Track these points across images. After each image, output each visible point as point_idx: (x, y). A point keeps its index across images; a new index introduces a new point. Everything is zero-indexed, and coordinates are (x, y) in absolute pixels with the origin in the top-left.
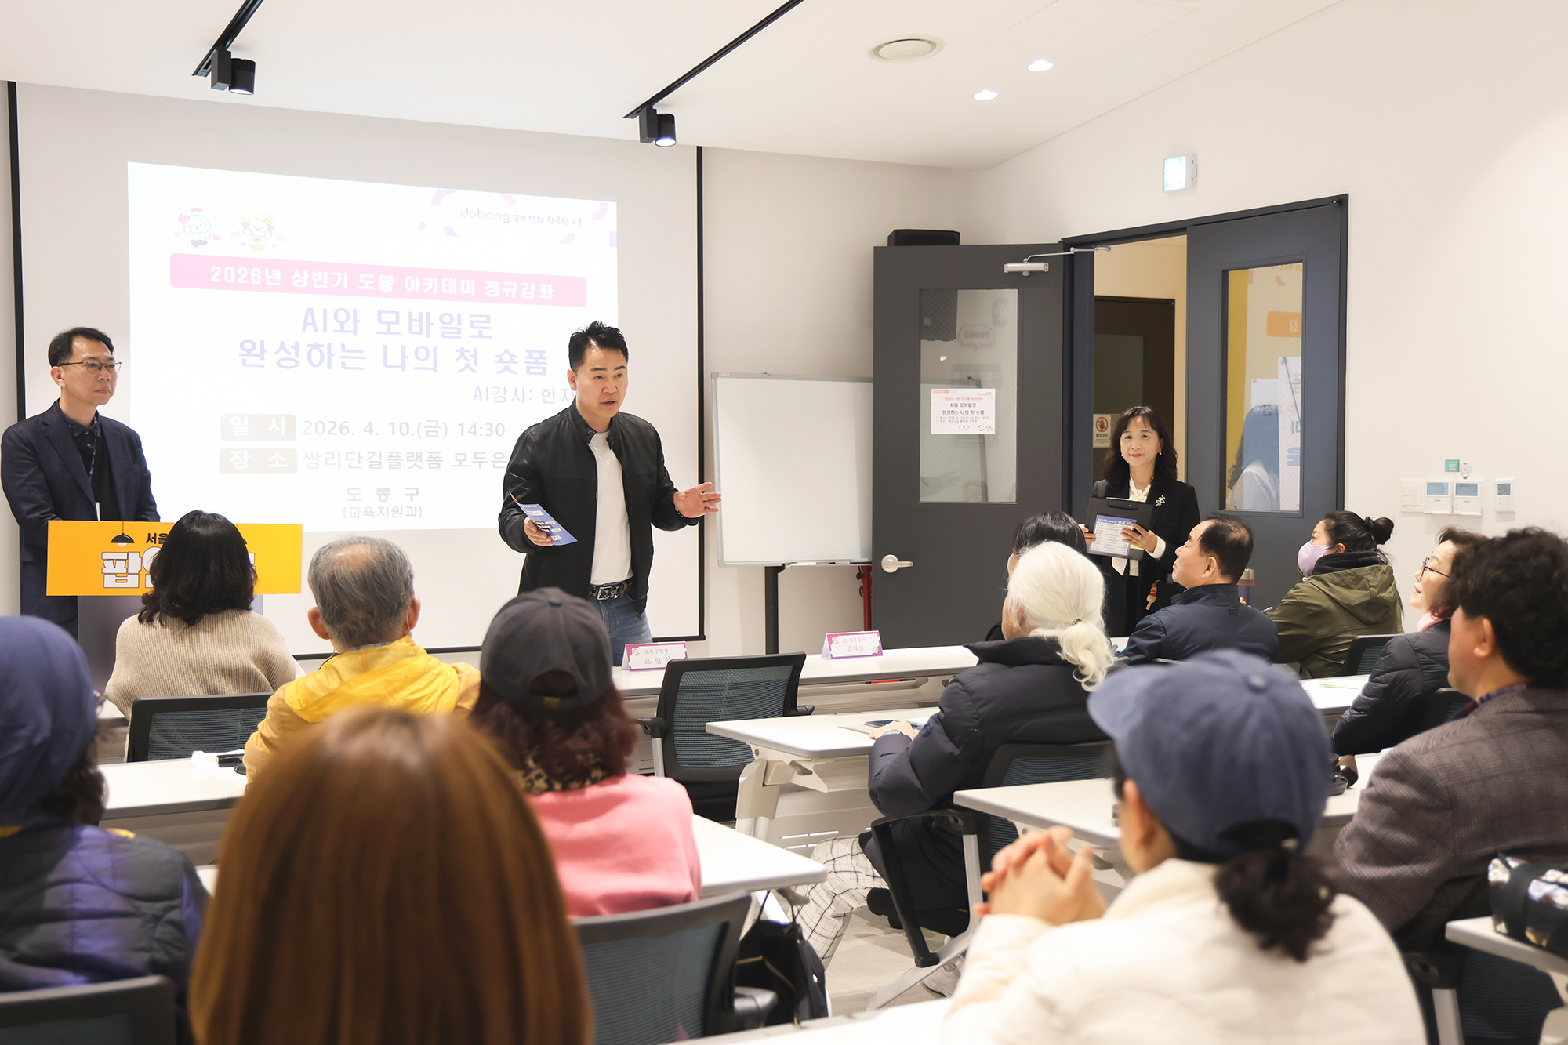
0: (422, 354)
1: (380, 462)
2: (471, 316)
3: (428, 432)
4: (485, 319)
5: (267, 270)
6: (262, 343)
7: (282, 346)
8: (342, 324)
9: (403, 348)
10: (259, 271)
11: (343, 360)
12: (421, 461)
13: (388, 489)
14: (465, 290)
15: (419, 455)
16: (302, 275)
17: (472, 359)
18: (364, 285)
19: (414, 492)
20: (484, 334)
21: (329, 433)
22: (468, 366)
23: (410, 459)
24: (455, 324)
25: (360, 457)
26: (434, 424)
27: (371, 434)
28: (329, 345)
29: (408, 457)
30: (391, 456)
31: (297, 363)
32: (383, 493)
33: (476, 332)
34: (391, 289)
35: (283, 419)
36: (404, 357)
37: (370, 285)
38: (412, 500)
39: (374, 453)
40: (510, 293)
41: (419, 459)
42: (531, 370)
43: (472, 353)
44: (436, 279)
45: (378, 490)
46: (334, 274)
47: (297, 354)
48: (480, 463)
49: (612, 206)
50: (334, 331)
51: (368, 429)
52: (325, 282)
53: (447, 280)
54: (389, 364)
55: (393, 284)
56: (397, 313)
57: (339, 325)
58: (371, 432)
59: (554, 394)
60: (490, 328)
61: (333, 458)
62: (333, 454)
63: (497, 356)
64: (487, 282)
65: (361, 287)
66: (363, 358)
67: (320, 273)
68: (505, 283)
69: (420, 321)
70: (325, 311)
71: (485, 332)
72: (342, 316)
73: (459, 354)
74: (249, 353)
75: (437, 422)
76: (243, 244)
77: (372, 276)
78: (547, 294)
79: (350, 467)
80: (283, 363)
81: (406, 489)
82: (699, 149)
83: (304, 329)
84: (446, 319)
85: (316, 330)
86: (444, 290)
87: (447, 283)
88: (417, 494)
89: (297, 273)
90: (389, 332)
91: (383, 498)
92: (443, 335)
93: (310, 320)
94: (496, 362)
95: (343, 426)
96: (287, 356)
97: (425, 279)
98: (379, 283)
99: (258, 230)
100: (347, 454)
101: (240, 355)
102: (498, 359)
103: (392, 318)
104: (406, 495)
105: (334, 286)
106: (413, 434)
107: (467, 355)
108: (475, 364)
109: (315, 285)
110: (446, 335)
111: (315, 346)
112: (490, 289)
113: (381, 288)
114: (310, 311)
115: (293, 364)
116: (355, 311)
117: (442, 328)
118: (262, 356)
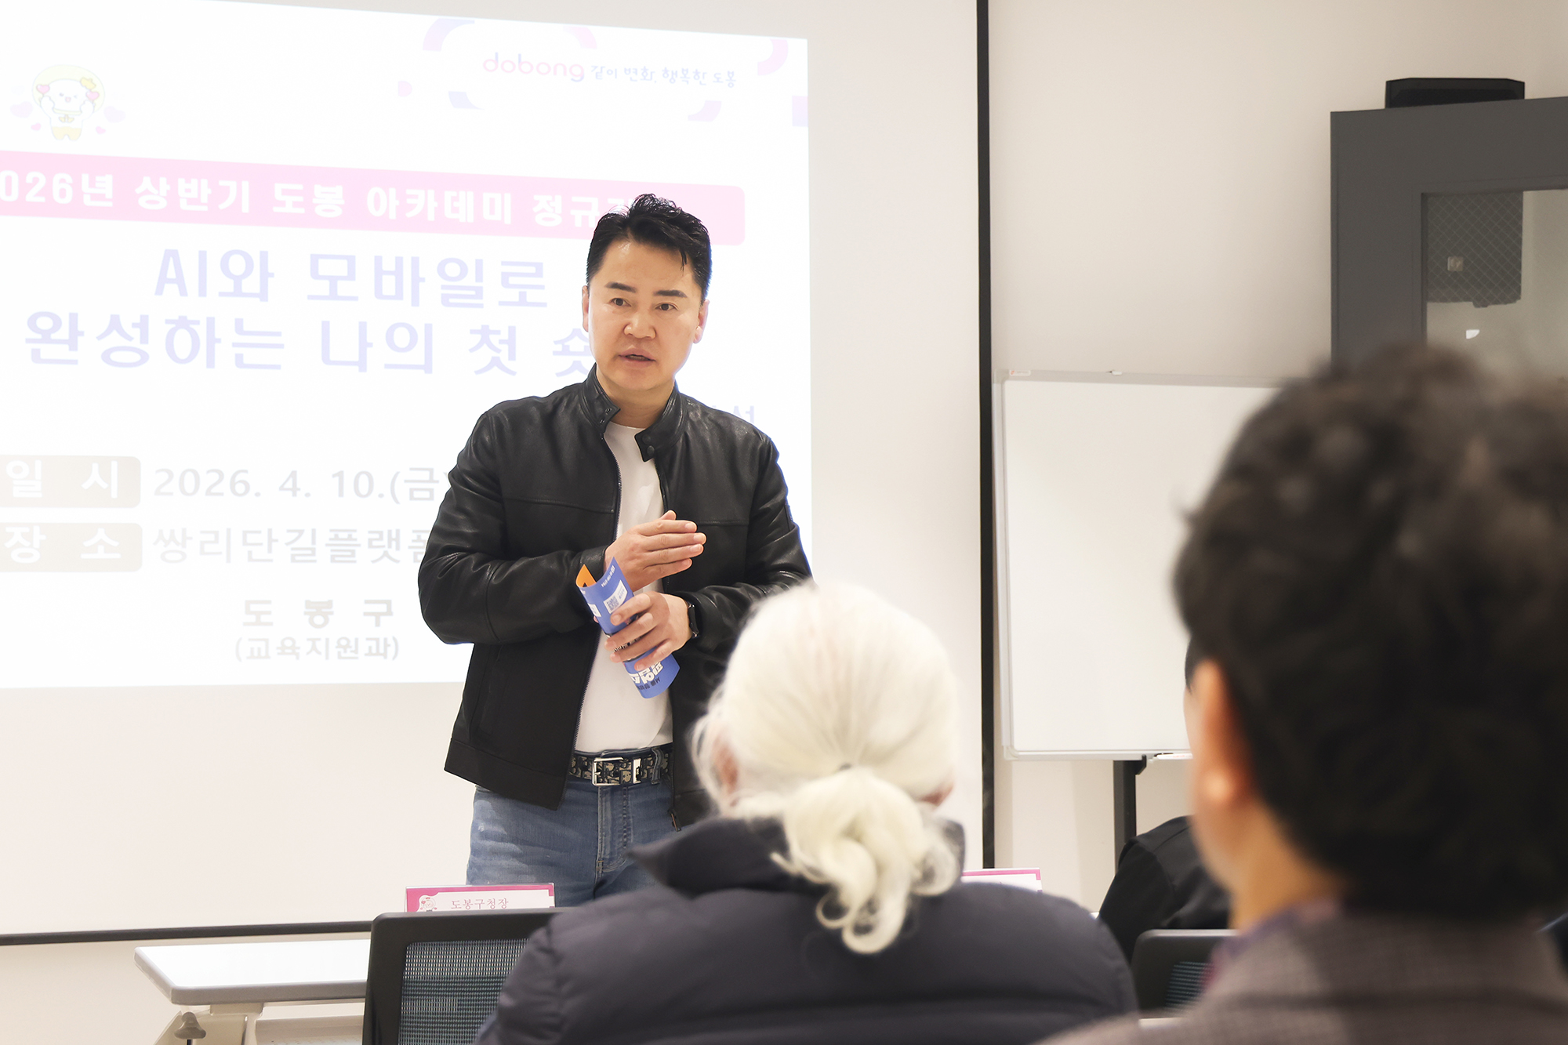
0: (402, 337)
1: (313, 550)
2: (504, 263)
3: (413, 490)
4: (532, 270)
5: (85, 178)
6: (73, 318)
7: (115, 324)
8: (238, 280)
9: (363, 327)
10: (69, 179)
11: (240, 350)
12: (398, 548)
13: (329, 604)
14: (492, 212)
15: (394, 536)
16: (156, 185)
17: (505, 348)
18: (282, 204)
19: (383, 608)
20: (529, 300)
21: (209, 492)
22: (495, 362)
23: (375, 543)
24: (470, 280)
25: (271, 540)
26: (426, 475)
27: (294, 495)
28: (211, 322)
29: (370, 541)
30: (336, 538)
31: (145, 357)
32: (319, 610)
33: (513, 295)
34: (338, 212)
35: (114, 465)
36: (364, 345)
37: (296, 204)
38: (378, 624)
39: (301, 532)
40: (585, 219)
41: (394, 544)
43: (505, 336)
44: (431, 193)
45: (308, 604)
46: (222, 183)
47: (144, 339)
49: (798, 48)
50: (222, 294)
51: (289, 485)
52: (204, 199)
53: (454, 194)
54: (332, 358)
55: (342, 202)
56: (351, 260)
57: (231, 282)
58: (295, 490)
60: (542, 287)
61: (216, 541)
62: (216, 534)
63: (556, 342)
64: (536, 197)
65: (276, 209)
66: (281, 346)
67: (194, 181)
68: (575, 199)
69: (398, 273)
70: (203, 256)
71: (532, 296)
72: (237, 265)
73: (478, 338)
74: (46, 337)
75: (431, 471)
76: (36, 127)
77: (300, 187)
79: (250, 559)
80: (115, 356)
81: (367, 602)
83: (159, 291)
84: (453, 270)
85: (183, 292)
86: (448, 214)
87: (455, 199)
88: (389, 613)
89: (146, 183)
90: (333, 295)
91: (319, 620)
92: (445, 300)
93: (171, 273)
94: (556, 353)
95: (238, 478)
96: (125, 343)
97: (409, 192)
98: (315, 201)
99: (68, 100)
100: (245, 533)
101: (29, 341)
102: (559, 348)
103: (340, 268)
104: (366, 614)
105: (222, 206)
106: (381, 496)
107: (494, 339)
108: (512, 356)
109: (184, 205)
110: (452, 300)
111: (183, 323)
112: (543, 210)
113: (318, 211)
114: (171, 255)
115: (137, 357)
116: (264, 256)
117: (444, 287)
118: (72, 344)
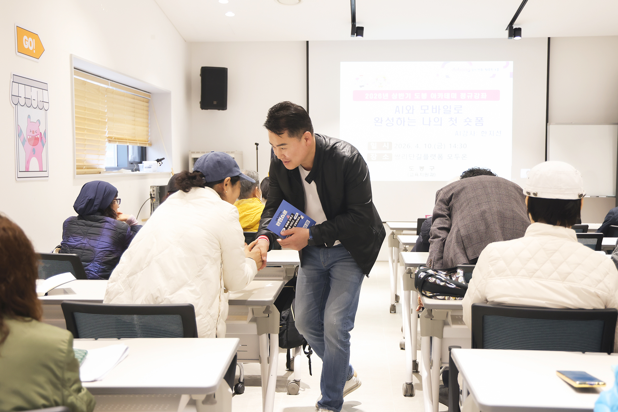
0: (436, 120)
1: (421, 158)
2: (455, 106)
3: (438, 147)
4: (460, 107)
5: (384, 94)
6: (381, 118)
7: (388, 119)
8: (408, 111)
9: (430, 118)
10: (381, 94)
11: (409, 123)
13: (423, 167)
14: (453, 97)
16: (395, 95)
17: (455, 121)
18: (416, 97)
20: (459, 112)
21: (403, 148)
22: (453, 124)
23: (431, 156)
24: (449, 109)
25: (414, 156)
26: (440, 144)
28: (404, 118)
30: (425, 155)
32: (422, 168)
33: (456, 111)
34: (426, 98)
35: (388, 143)
36: (430, 121)
37: (418, 97)
38: (432, 171)
39: (419, 155)
40: (470, 97)
41: (435, 156)
42: (477, 124)
43: (455, 119)
44: (442, 94)
45: (420, 167)
46: (406, 94)
47: (393, 122)
48: (457, 158)
49: (511, 63)
50: (406, 113)
52: (403, 97)
53: (446, 94)
54: (424, 124)
55: (426, 96)
56: (428, 106)
58: (418, 147)
59: (486, 133)
60: (462, 110)
62: (404, 155)
64: (461, 94)
66: (416, 122)
67: (401, 94)
68: (468, 94)
69: (436, 108)
70: (403, 107)
72: (408, 108)
73: (450, 119)
74: (377, 122)
76: (376, 86)
77: (419, 94)
78: (484, 97)
79: (410, 159)
80: (388, 125)
81: (430, 167)
82: (549, 39)
83: (395, 113)
84: (446, 107)
85: (399, 113)
86: (445, 97)
88: (434, 168)
89: (393, 94)
90: (425, 113)
91: (422, 170)
93: (397, 110)
95: (408, 145)
96: (390, 122)
97: (438, 94)
98: (422, 96)
99: (381, 80)
100: (409, 155)
101: (375, 122)
102: (465, 121)
103: (426, 108)
104: (430, 169)
105: (406, 98)
106: (433, 148)
107: (453, 120)
108: (456, 123)
109: (400, 98)
110: (445, 113)
111: (399, 118)
112: (462, 96)
113: (422, 98)
114: (397, 107)
115: (392, 125)
116: (413, 106)
117: (444, 111)
118: (381, 123)
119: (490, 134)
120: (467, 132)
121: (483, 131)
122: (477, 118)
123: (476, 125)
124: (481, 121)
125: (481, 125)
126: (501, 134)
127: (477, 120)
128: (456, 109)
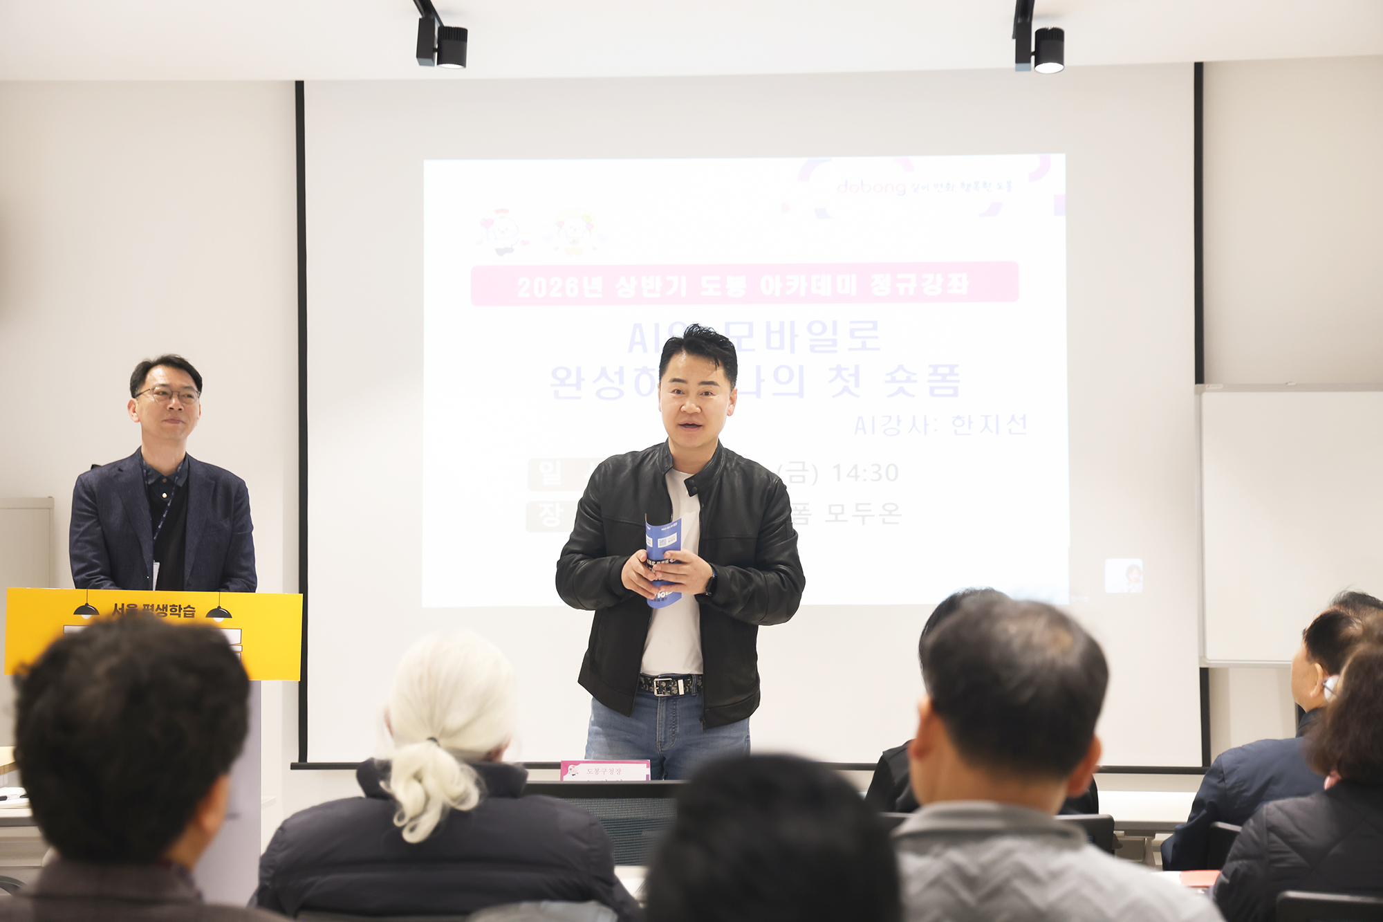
119: (986, 426)
120: (899, 421)
121: (958, 417)
122: (935, 367)
123: (932, 394)
124: (949, 378)
125: (951, 392)
126: (1024, 427)
127: (935, 373)
128: (857, 334)
